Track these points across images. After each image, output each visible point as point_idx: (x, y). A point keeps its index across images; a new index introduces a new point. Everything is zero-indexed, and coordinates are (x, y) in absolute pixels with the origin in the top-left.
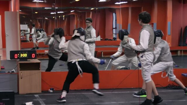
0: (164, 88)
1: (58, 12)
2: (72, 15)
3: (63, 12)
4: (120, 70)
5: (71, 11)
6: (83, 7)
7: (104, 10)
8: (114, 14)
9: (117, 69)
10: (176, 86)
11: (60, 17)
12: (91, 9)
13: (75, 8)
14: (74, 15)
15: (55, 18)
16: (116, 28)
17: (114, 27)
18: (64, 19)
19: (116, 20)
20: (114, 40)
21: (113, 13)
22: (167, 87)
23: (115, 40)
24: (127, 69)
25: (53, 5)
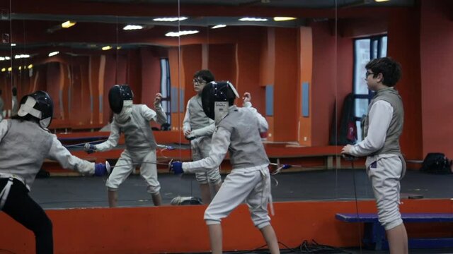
0: (292, 251)
1: (17, 57)
2: (51, 63)
3: (27, 56)
4: (181, 205)
5: (51, 55)
6: (81, 44)
7: (138, 51)
8: (164, 62)
9: (173, 204)
10: (323, 246)
11: (20, 68)
12: (104, 49)
13: (61, 44)
14: (57, 65)
15: (7, 71)
16: (168, 99)
17: (164, 95)
18: (31, 74)
19: (169, 78)
20: (163, 128)
21: (160, 59)
22: (299, 248)
23: (166, 129)
24: (197, 203)
25: (5, 37)
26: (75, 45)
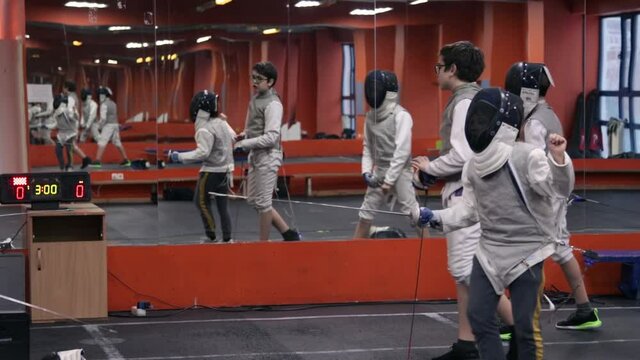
1: (159, 43)
2: (200, 52)
3: (171, 42)
5: (200, 40)
6: (238, 26)
7: (312, 36)
8: (347, 49)
11: (163, 58)
12: (266, 32)
13: (214, 27)
14: (208, 54)
15: (144, 62)
16: (352, 97)
17: (346, 93)
18: (176, 67)
19: (353, 70)
20: (345, 136)
21: (342, 45)
23: (349, 137)
24: (395, 236)
25: (147, 17)
26: (231, 27)
